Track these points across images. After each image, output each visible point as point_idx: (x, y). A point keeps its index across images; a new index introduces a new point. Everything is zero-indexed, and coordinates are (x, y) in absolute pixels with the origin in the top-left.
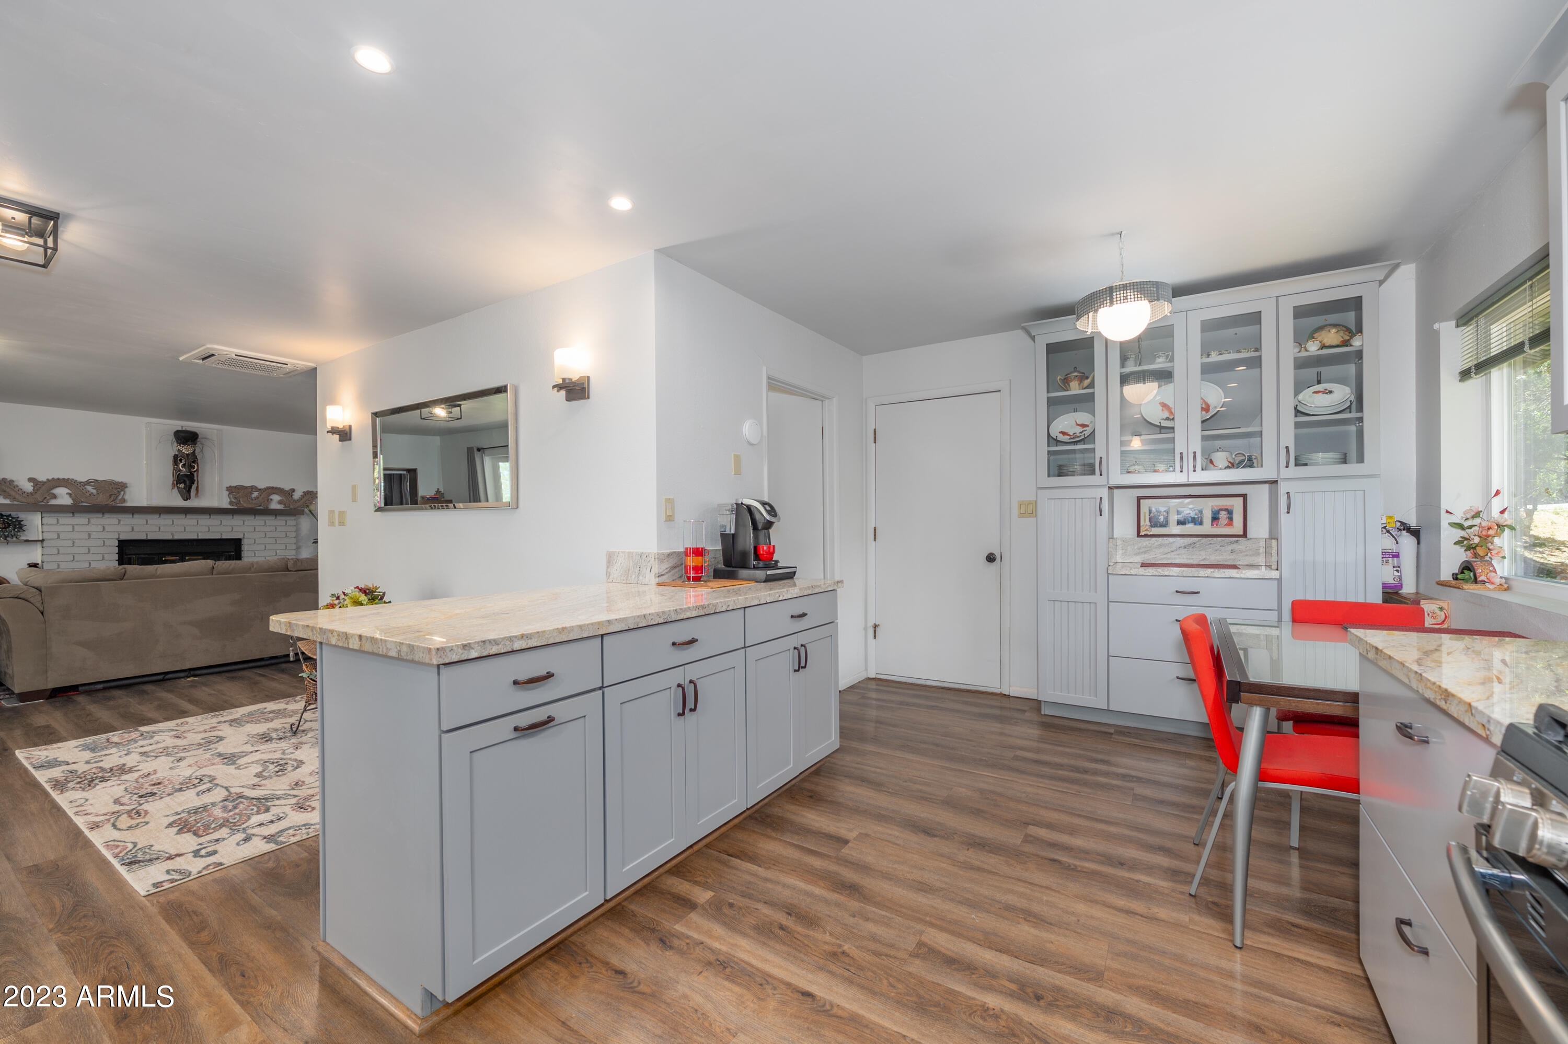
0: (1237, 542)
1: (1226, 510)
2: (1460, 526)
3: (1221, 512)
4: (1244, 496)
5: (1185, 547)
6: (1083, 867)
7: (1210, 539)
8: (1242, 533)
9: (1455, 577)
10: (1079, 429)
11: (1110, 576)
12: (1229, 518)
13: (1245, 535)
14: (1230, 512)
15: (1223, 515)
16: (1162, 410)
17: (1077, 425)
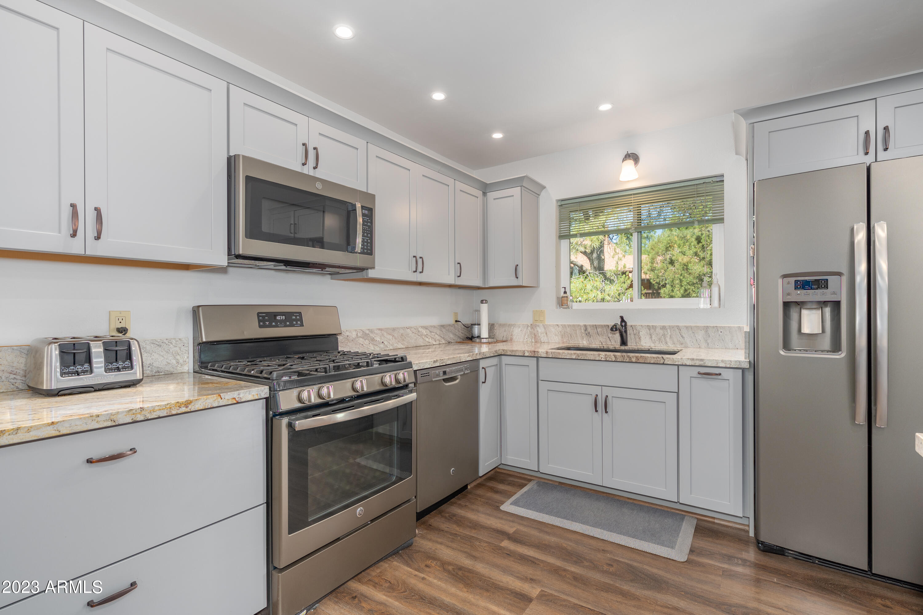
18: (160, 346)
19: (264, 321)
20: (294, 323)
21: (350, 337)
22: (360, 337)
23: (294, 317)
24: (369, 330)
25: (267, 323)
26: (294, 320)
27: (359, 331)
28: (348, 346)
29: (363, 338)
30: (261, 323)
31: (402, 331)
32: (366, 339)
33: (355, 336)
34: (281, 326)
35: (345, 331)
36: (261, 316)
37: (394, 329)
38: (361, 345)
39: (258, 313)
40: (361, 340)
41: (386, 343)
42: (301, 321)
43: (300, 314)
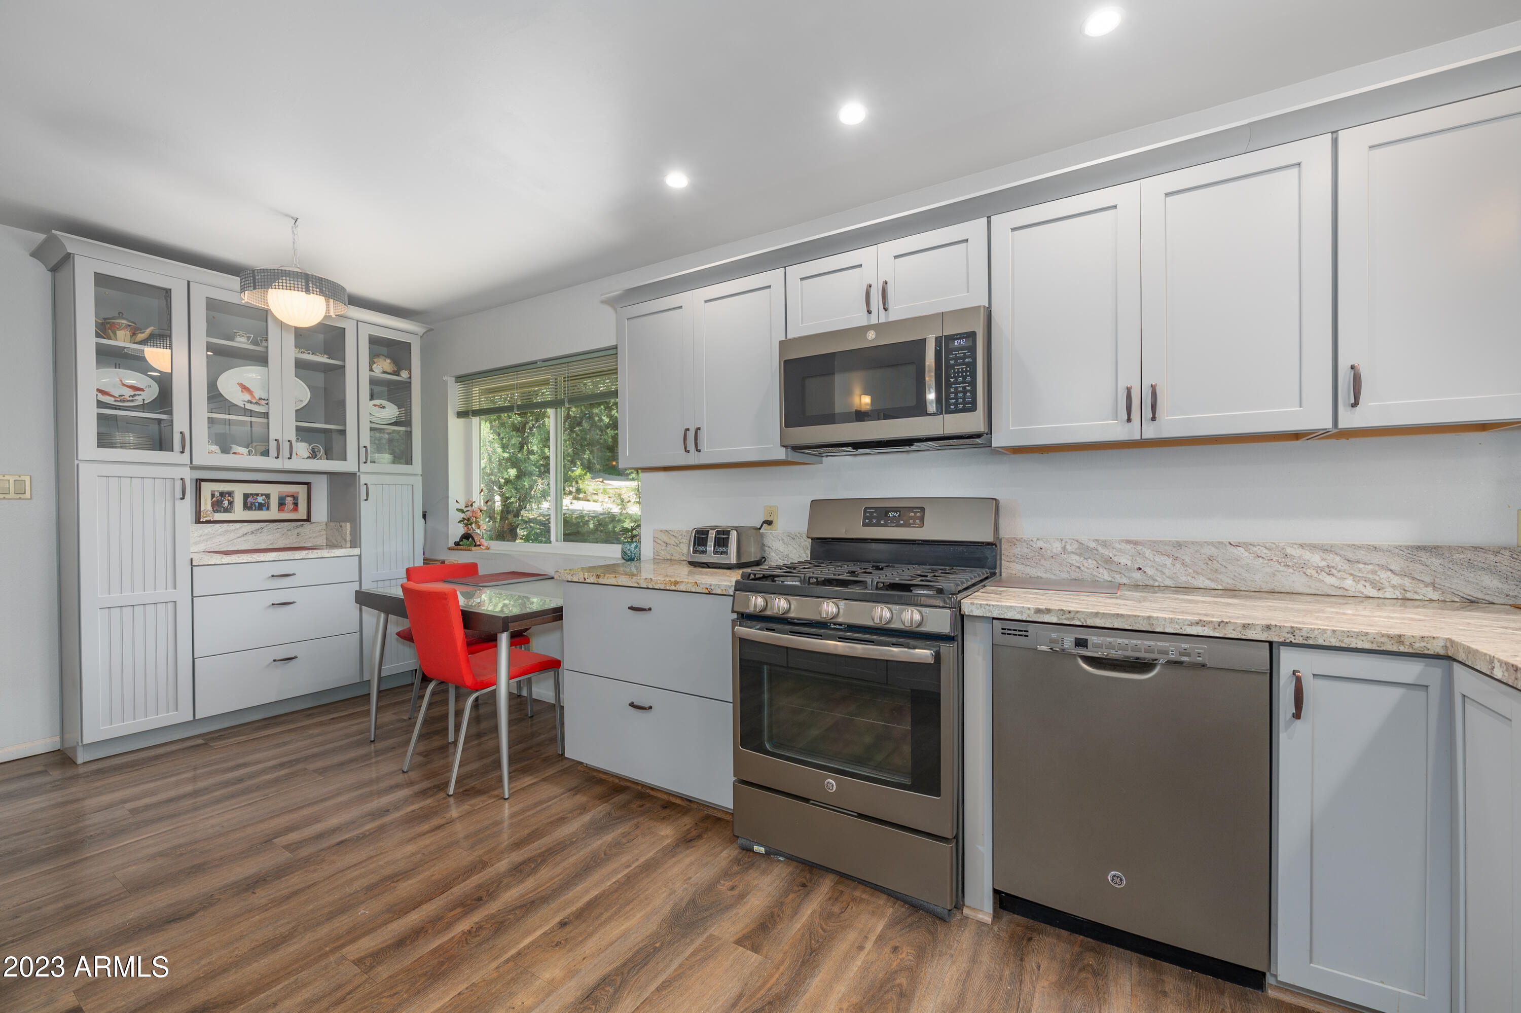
0: (302, 525)
1: (293, 496)
2: (462, 511)
3: (287, 498)
4: (308, 484)
5: (252, 533)
6: (368, 830)
7: (278, 523)
8: (305, 518)
9: (457, 544)
10: (128, 393)
11: (194, 568)
12: (294, 503)
13: (308, 520)
14: (295, 498)
15: (289, 500)
16: (242, 391)
17: (124, 385)
18: (794, 539)
19: (870, 518)
20: (911, 521)
21: (1046, 551)
22: (1073, 552)
23: (912, 514)
24: (1097, 541)
25: (874, 521)
26: (911, 518)
27: (1070, 542)
28: (1042, 565)
29: (1080, 555)
30: (867, 521)
31: (1213, 551)
32: (1090, 558)
33: (1060, 549)
34: (892, 524)
35: (1035, 540)
36: (868, 512)
37: (1179, 545)
38: (1073, 568)
39: (866, 508)
40: (1075, 559)
41: (1150, 571)
42: (922, 519)
43: (922, 509)
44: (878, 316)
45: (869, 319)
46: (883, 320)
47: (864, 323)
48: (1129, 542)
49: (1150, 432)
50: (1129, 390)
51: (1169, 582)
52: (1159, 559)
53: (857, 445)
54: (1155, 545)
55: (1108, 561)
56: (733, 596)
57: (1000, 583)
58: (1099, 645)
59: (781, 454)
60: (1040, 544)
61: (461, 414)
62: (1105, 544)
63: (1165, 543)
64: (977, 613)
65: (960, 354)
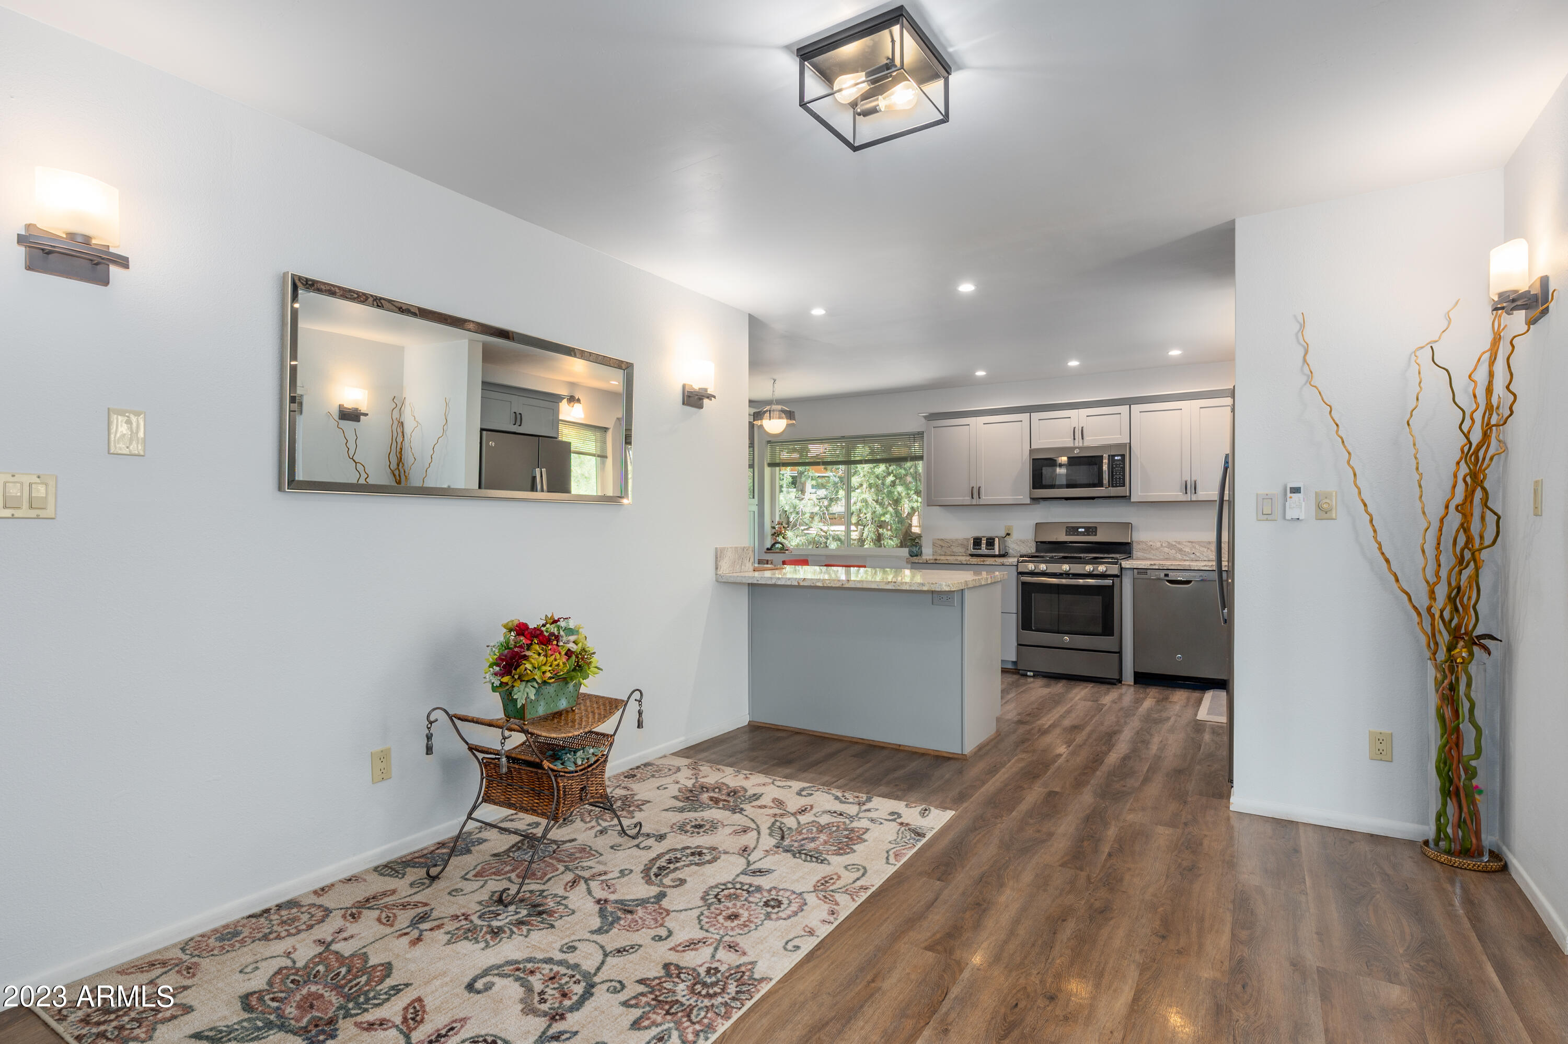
19: (1069, 532)
21: (1153, 545)
23: (1091, 530)
24: (1176, 542)
25: (1072, 533)
26: (1090, 532)
27: (1164, 542)
28: (1152, 553)
32: (1173, 549)
33: (1159, 544)
34: (1081, 534)
35: (1148, 541)
36: (1068, 529)
37: (1209, 543)
39: (1067, 527)
40: (1166, 550)
41: (1198, 554)
42: (1096, 532)
43: (1096, 528)
44: (1079, 443)
45: (1074, 443)
46: (1081, 445)
47: (1071, 445)
48: (1189, 542)
49: (1194, 499)
50: (1186, 482)
51: (1205, 559)
52: (1202, 549)
53: (1067, 499)
54: (1199, 543)
55: (1181, 550)
56: (1017, 566)
57: (1133, 559)
58: (1173, 576)
59: (1028, 501)
60: (1151, 543)
61: (770, 465)
62: (1179, 543)
63: (1204, 542)
64: (1127, 567)
65: (1118, 463)
